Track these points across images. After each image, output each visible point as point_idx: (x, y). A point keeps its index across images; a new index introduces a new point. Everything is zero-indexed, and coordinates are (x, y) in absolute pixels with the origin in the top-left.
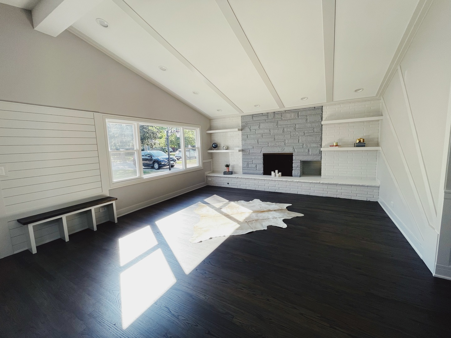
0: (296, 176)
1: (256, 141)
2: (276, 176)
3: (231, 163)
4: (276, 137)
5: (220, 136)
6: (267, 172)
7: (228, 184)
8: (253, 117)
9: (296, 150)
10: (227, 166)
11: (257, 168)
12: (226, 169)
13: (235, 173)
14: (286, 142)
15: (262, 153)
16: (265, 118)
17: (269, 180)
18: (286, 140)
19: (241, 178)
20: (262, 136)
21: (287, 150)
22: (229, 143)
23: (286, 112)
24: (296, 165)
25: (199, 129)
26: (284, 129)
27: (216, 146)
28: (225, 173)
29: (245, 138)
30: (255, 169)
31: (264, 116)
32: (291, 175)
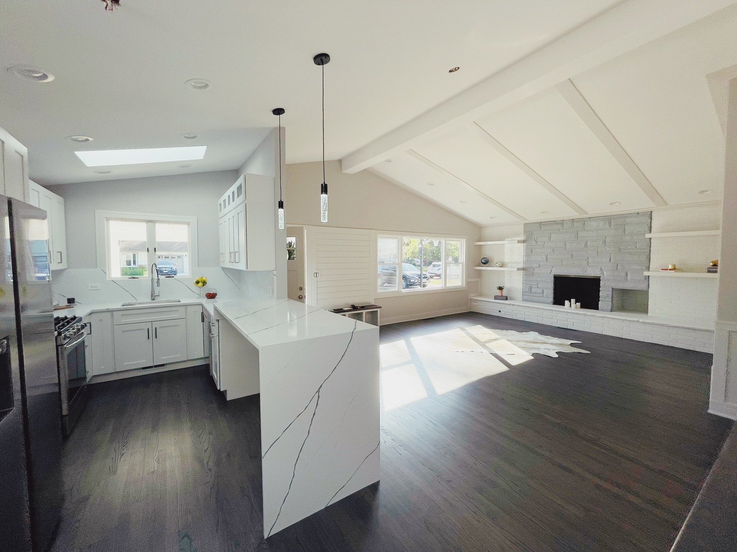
0: (604, 310)
1: (544, 258)
2: (571, 307)
3: (506, 285)
4: (574, 253)
5: (490, 248)
6: (559, 300)
7: (500, 311)
8: (540, 226)
9: (605, 273)
10: (501, 288)
11: (544, 294)
12: (498, 293)
13: (511, 299)
14: (590, 260)
15: (553, 274)
16: (559, 227)
17: (559, 311)
18: (590, 258)
19: (518, 305)
20: (554, 251)
21: (591, 273)
22: (506, 259)
23: (591, 219)
24: (605, 293)
25: (465, 240)
26: (587, 243)
27: (486, 262)
28: (496, 298)
29: (529, 252)
30: (541, 295)
31: (558, 224)
32: (596, 308)
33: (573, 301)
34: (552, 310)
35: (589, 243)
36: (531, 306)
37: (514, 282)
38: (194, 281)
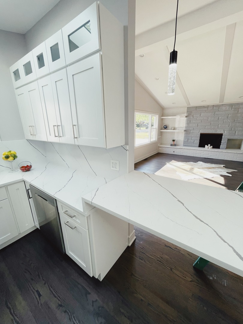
0: (222, 149)
1: (197, 125)
2: (208, 148)
3: (175, 139)
4: (212, 122)
5: (168, 120)
6: (202, 144)
7: (174, 152)
8: (196, 108)
9: (226, 132)
10: (174, 141)
11: (195, 143)
12: (172, 143)
13: (178, 145)
14: (219, 126)
15: (200, 132)
16: (206, 109)
18: (219, 125)
19: (184, 149)
20: (202, 121)
21: (219, 132)
22: (176, 126)
23: (223, 105)
24: (224, 142)
25: (158, 115)
26: (219, 117)
27: (166, 128)
28: (171, 145)
29: (189, 122)
30: (193, 143)
31: (206, 107)
32: (219, 148)
33: (209, 145)
34: (201, 150)
35: (220, 117)
36: (185, 148)
37: (180, 137)
38: (4, 156)
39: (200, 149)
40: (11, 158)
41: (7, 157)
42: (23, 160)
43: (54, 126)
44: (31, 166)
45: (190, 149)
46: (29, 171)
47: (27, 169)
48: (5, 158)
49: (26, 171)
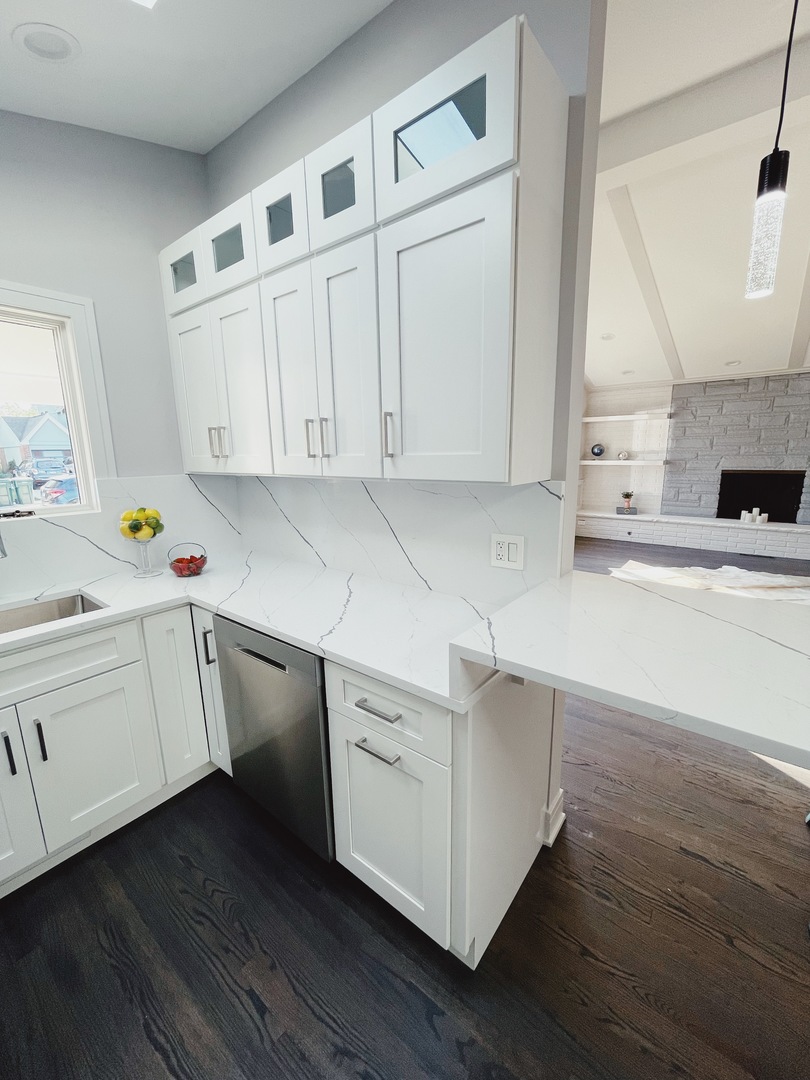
0: (805, 523)
1: (708, 442)
2: (752, 521)
3: (636, 490)
4: (763, 433)
5: (607, 429)
6: (729, 508)
7: (629, 533)
8: (705, 389)
10: (628, 496)
11: (702, 503)
12: (624, 503)
13: (642, 513)
14: (792, 444)
15: (720, 469)
16: (741, 389)
18: (791, 441)
19: (667, 523)
20: (726, 431)
21: (789, 464)
22: (636, 446)
23: (802, 376)
24: (809, 497)
26: (788, 416)
27: (599, 452)
28: (620, 511)
29: (679, 435)
30: (696, 505)
31: (739, 384)
32: (792, 519)
33: (756, 510)
34: (729, 528)
35: (792, 416)
36: (671, 521)
37: (650, 484)
38: (127, 524)
39: (725, 525)
40: (146, 531)
41: (135, 527)
42: (179, 539)
43: (308, 421)
44: (203, 560)
45: (688, 524)
46: (198, 574)
47: (190, 567)
48: (128, 530)
49: (189, 576)
